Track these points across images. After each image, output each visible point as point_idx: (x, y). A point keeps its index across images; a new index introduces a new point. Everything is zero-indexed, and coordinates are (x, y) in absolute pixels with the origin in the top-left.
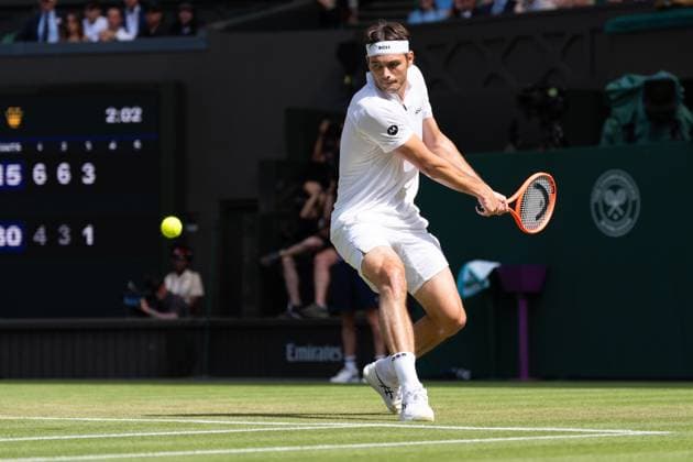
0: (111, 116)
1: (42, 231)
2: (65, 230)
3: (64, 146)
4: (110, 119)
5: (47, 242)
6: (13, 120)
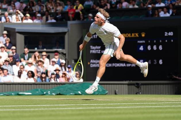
0: (166, 34)
1: (150, 61)
2: (155, 61)
3: (155, 41)
4: (166, 35)
6: (143, 35)
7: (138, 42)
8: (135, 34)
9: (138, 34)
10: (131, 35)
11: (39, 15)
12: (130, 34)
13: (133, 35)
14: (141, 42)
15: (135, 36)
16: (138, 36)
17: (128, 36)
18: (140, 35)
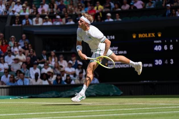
1: (167, 61)
2: (172, 60)
3: (171, 41)
5: (168, 64)
6: (159, 35)
7: (155, 42)
8: (151, 34)
9: (154, 34)
10: (148, 35)
11: (58, 17)
12: (146, 34)
13: (149, 35)
14: (158, 42)
15: (151, 36)
16: (154, 36)
17: (145, 36)
18: (156, 35)
